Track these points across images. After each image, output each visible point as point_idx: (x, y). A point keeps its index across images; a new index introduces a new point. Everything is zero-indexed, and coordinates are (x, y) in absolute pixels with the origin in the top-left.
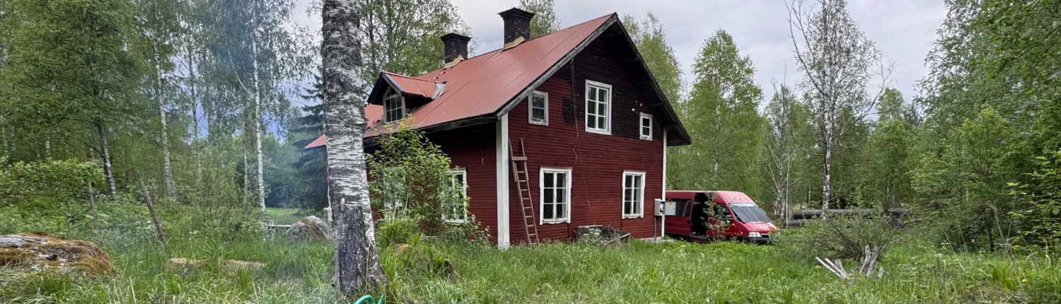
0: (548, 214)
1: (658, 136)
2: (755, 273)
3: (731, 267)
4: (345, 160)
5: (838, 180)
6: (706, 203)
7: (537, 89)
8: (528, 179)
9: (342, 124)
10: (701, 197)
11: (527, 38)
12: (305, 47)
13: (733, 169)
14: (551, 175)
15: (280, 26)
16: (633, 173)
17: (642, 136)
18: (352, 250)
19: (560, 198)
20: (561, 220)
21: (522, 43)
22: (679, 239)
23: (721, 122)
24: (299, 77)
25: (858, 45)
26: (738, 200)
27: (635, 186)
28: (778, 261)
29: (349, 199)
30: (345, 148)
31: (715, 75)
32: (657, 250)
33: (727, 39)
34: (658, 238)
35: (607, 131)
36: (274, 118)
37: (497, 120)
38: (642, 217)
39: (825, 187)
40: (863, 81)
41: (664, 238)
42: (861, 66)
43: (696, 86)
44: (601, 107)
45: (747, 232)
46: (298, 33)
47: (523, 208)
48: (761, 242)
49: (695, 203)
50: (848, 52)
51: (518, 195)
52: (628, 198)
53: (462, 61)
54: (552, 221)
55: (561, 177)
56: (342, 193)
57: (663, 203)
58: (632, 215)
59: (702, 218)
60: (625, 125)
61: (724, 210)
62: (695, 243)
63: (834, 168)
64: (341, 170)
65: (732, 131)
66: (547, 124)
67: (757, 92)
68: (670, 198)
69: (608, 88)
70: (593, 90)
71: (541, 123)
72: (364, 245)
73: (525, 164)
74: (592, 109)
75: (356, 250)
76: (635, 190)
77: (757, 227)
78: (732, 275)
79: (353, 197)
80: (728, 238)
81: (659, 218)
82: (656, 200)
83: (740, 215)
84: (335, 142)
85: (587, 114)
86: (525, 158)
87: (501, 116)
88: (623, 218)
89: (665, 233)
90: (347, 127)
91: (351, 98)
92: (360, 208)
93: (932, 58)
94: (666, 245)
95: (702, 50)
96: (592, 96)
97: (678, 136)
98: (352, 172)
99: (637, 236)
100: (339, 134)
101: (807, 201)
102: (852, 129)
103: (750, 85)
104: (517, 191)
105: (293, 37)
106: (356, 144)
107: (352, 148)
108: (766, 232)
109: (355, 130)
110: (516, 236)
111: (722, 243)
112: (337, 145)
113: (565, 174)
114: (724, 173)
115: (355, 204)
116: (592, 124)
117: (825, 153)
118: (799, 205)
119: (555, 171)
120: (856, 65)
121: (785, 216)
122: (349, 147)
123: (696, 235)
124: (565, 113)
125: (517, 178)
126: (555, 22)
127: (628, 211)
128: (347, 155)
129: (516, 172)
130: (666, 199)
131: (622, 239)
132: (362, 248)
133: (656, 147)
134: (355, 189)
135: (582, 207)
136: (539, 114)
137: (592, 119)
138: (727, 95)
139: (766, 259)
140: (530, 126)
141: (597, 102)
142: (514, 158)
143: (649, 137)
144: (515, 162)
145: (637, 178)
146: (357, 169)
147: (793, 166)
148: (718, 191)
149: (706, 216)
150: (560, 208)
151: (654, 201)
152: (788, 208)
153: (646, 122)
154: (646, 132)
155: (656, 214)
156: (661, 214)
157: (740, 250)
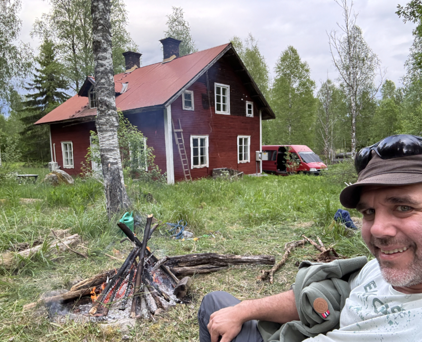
0: (196, 162)
1: (256, 114)
2: (313, 192)
3: (300, 189)
4: (110, 144)
5: (360, 135)
6: (285, 153)
7: (187, 89)
8: (184, 142)
9: (108, 126)
10: (282, 149)
11: (178, 56)
12: (27, 56)
13: (300, 130)
14: (197, 140)
15: (11, 43)
16: (243, 137)
17: (248, 115)
18: (114, 190)
19: (202, 153)
20: (203, 166)
21: (175, 59)
22: (270, 174)
23: (292, 102)
24: (24, 76)
25: (369, 57)
26: (303, 150)
27: (245, 144)
28: (326, 185)
29: (112, 164)
30: (110, 138)
31: (288, 74)
32: (259, 181)
33: (294, 51)
34: (259, 174)
35: (228, 112)
36: (7, 103)
37: (165, 108)
38: (249, 162)
39: (352, 140)
40: (372, 77)
41: (262, 174)
42: (370, 68)
43: (276, 80)
44: (224, 98)
45: (308, 168)
46: (23, 47)
47: (182, 160)
48: (316, 174)
49: (279, 152)
50: (363, 60)
51: (178, 152)
52: (241, 151)
53: (136, 68)
54: (199, 166)
55: (202, 141)
56: (108, 161)
57: (261, 153)
58: (244, 161)
59: (283, 162)
60: (237, 108)
61: (295, 156)
62: (280, 176)
63: (358, 128)
64: (108, 149)
65: (298, 107)
66: (193, 110)
67: (312, 83)
68: (265, 150)
69: (228, 87)
70: (218, 89)
71: (190, 109)
72: (120, 187)
73: (182, 134)
74: (219, 100)
75: (117, 190)
76: (245, 147)
77: (314, 165)
78: (301, 194)
79: (114, 163)
80: (298, 172)
81: (259, 162)
82: (257, 152)
83: (305, 159)
84: (104, 135)
85: (216, 103)
86: (181, 130)
87: (167, 106)
88: (238, 163)
89: (263, 171)
90: (110, 127)
91: (112, 113)
92: (118, 168)
93: (407, 64)
94: (264, 177)
95: (280, 58)
96: (218, 92)
97: (268, 114)
98: (113, 150)
99: (246, 173)
100: (107, 131)
101: (344, 147)
102: (367, 105)
103: (308, 79)
104: (178, 150)
105: (19, 50)
106: (115, 136)
107: (113, 138)
108: (319, 168)
109: (114, 129)
110: (178, 177)
111: (295, 176)
112: (106, 137)
113: (205, 139)
114: (294, 133)
115: (115, 166)
116: (219, 109)
117: (352, 120)
118: (339, 150)
119: (199, 137)
120: (368, 68)
121: (331, 157)
122: (112, 137)
123: (280, 170)
124: (203, 102)
125: (177, 142)
126: (191, 41)
127: (241, 159)
128: (111, 142)
129: (177, 139)
130: (263, 151)
131: (239, 175)
132: (120, 189)
133: (256, 121)
134: (115, 159)
135: (215, 158)
136: (188, 104)
137: (219, 106)
138: (295, 85)
139: (319, 184)
140: (184, 111)
141: (222, 95)
142: (175, 131)
143: (252, 115)
144: (176, 132)
145: (246, 139)
146: (116, 149)
147: (334, 127)
148: (292, 146)
149: (285, 160)
150: (202, 159)
151: (255, 152)
152: (333, 152)
153: (250, 106)
154: (250, 112)
155: (257, 160)
156: (260, 160)
157: (305, 180)
